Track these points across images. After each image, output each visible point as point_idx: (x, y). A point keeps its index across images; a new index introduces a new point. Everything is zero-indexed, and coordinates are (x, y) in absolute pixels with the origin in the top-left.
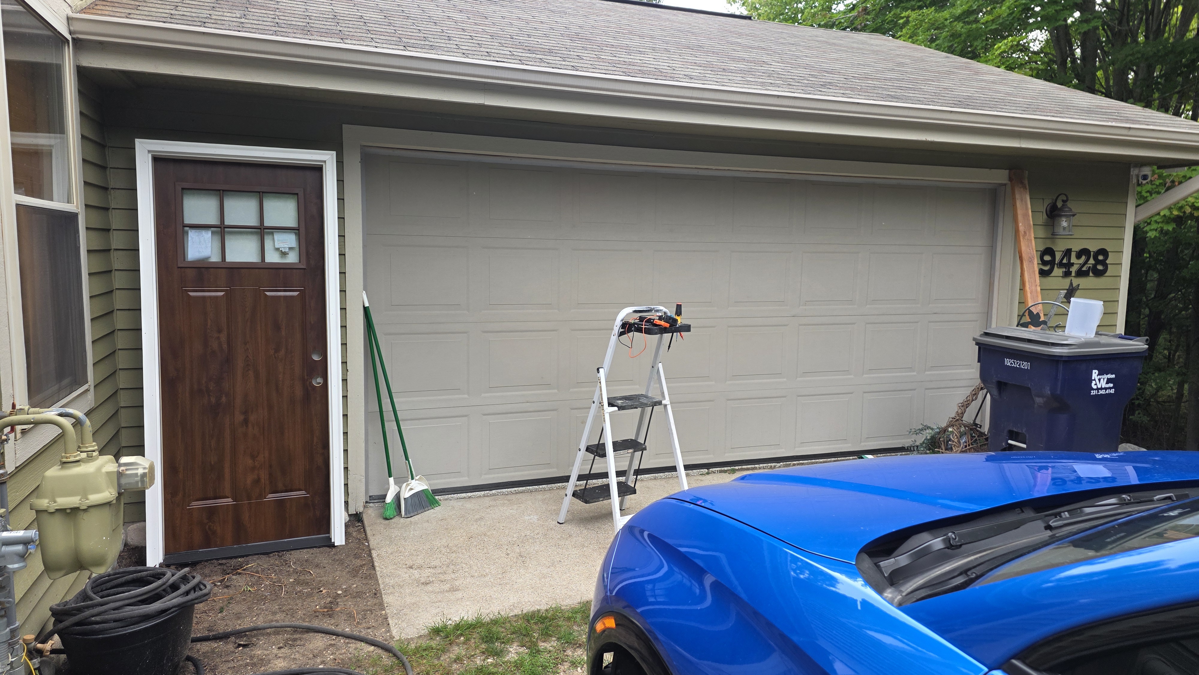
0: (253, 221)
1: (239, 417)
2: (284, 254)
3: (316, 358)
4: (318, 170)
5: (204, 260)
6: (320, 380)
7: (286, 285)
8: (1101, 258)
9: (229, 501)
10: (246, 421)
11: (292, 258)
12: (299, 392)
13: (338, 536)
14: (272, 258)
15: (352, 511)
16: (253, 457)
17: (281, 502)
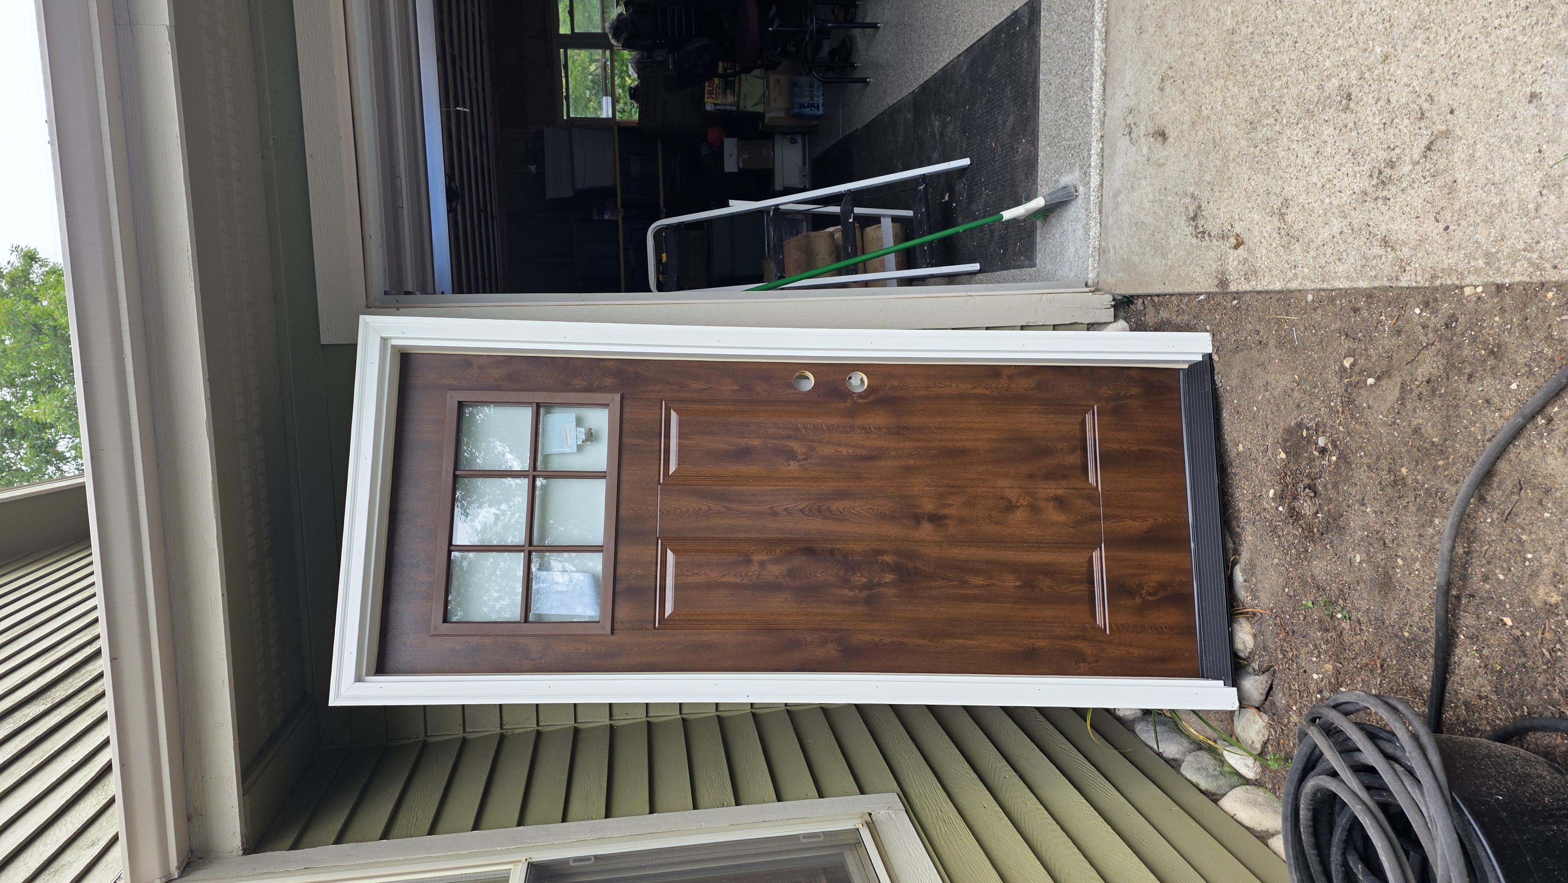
0: (518, 490)
1: (926, 531)
2: (591, 436)
3: (809, 383)
6: (855, 374)
7: (655, 434)
9: (1097, 555)
12: (879, 419)
14: (596, 456)
16: (1011, 507)
17: (1108, 460)
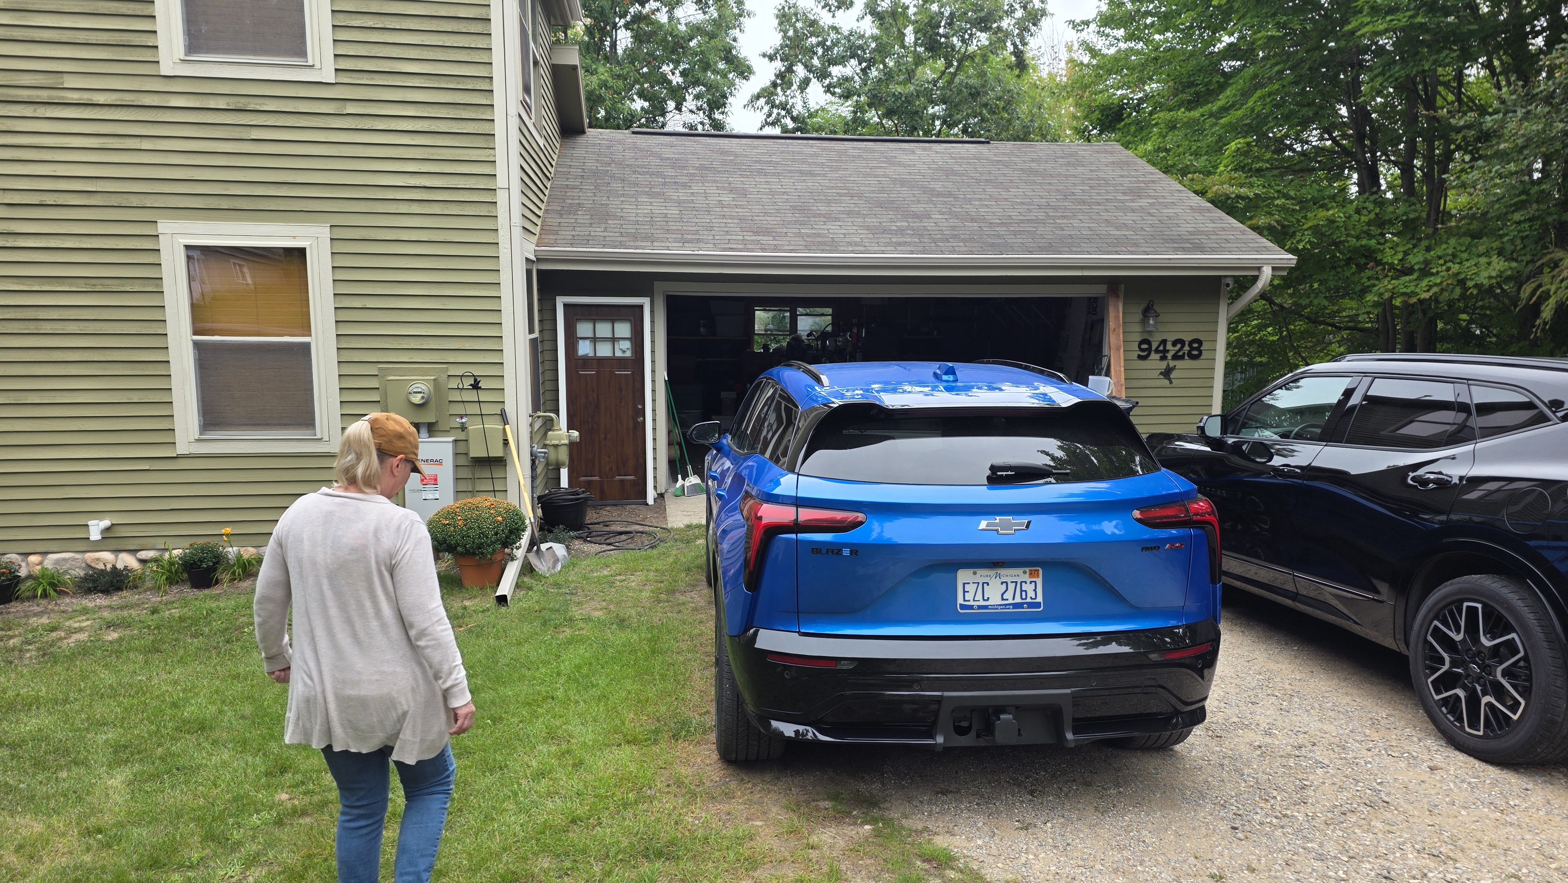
0: (610, 335)
1: (603, 436)
2: (624, 352)
3: (640, 407)
4: (641, 307)
5: (586, 355)
6: (642, 419)
7: (625, 368)
8: (1195, 345)
9: (597, 478)
10: (606, 438)
11: (628, 354)
12: (631, 424)
13: (650, 500)
14: (619, 354)
15: (659, 492)
16: (609, 457)
17: (622, 481)
